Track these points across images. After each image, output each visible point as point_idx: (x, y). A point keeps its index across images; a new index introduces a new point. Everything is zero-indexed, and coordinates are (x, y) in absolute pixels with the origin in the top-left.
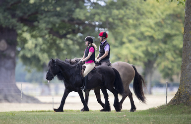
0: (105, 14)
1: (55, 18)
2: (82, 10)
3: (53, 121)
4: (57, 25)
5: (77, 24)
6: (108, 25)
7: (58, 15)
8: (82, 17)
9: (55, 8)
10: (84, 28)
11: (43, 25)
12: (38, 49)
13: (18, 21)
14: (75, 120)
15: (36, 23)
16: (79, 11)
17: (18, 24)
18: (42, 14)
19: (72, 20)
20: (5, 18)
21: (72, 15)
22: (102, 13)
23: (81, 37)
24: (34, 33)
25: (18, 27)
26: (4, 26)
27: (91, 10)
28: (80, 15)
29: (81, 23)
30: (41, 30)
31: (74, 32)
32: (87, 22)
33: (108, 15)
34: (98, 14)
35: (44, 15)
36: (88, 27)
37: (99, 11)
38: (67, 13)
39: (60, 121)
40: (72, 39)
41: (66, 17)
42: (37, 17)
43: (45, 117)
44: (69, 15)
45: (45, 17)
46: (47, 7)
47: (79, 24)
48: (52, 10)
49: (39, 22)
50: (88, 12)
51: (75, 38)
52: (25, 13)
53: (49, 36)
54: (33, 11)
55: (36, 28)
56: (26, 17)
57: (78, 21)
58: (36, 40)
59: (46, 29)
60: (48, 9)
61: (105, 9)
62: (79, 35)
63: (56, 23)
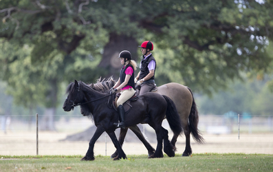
0: (264, 16)
1: (193, 21)
2: (232, 10)
3: (189, 169)
4: (195, 32)
5: (224, 29)
6: (268, 32)
7: (197, 17)
8: (231, 20)
9: (192, 7)
10: (233, 36)
11: (174, 32)
12: (168, 65)
13: (139, 26)
14: (220, 168)
15: (164, 29)
16: (227, 12)
17: (139, 30)
18: (173, 16)
19: (216, 24)
20: (121, 21)
21: (216, 17)
22: (260, 14)
23: (229, 49)
24: (162, 42)
25: (139, 35)
26: (119, 33)
27: (243, 9)
28: (227, 17)
29: (229, 28)
30: (172, 39)
31: (220, 42)
32: (237, 27)
33: (268, 17)
34: (255, 16)
35: (177, 17)
36: (239, 34)
37: (256, 12)
38: (210, 14)
39: (199, 170)
40: (216, 52)
41: (208, 20)
42: (166, 20)
43: (178, 164)
44: (212, 17)
45: (178, 20)
46: (180, 5)
47: (226, 30)
48: (188, 10)
49: (169, 27)
50: (241, 13)
51: (221, 51)
52: (149, 14)
53: (184, 47)
54: (160, 11)
55: (165, 36)
56: (150, 20)
57: (225, 26)
58: (165, 53)
59: (180, 37)
60: (182, 8)
61: (264, 8)
62: (227, 45)
63: (194, 28)
